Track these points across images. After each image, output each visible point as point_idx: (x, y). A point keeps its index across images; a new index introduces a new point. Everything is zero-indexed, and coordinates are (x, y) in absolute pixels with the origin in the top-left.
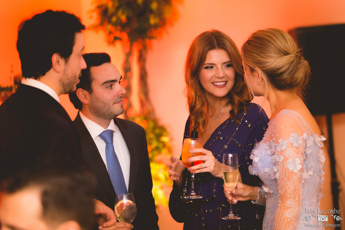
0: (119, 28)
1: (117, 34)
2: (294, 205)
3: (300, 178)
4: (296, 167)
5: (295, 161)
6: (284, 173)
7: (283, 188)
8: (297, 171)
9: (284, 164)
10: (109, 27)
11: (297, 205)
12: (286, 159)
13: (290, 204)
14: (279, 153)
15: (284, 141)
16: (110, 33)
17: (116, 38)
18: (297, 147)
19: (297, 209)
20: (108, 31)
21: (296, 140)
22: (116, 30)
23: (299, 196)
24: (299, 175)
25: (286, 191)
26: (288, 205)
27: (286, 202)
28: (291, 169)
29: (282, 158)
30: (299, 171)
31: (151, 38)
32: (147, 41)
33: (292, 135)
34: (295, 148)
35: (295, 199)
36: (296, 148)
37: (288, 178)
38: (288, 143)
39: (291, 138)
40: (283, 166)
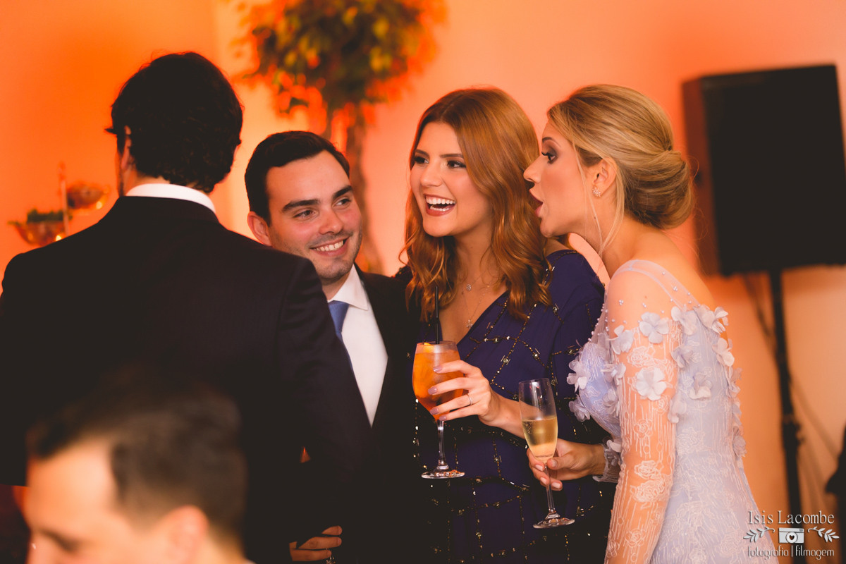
0: (301, 77)
1: (298, 92)
2: (653, 473)
3: (667, 413)
4: (653, 388)
5: (652, 375)
6: (630, 402)
7: (628, 436)
8: (659, 398)
9: (628, 382)
10: (280, 77)
11: (662, 472)
12: (631, 372)
13: (645, 471)
14: (618, 359)
15: (627, 331)
16: (282, 89)
17: (295, 102)
18: (657, 342)
19: (661, 482)
20: (277, 86)
21: (655, 327)
22: (296, 83)
23: (666, 454)
24: (662, 405)
25: (634, 442)
26: (640, 474)
27: (635, 468)
28: (642, 393)
29: (624, 369)
30: (661, 395)
31: (374, 100)
32: (365, 106)
33: (644, 316)
34: (652, 346)
35: (656, 460)
36: (655, 344)
37: (639, 415)
38: (635, 335)
39: (642, 324)
40: (628, 386)
